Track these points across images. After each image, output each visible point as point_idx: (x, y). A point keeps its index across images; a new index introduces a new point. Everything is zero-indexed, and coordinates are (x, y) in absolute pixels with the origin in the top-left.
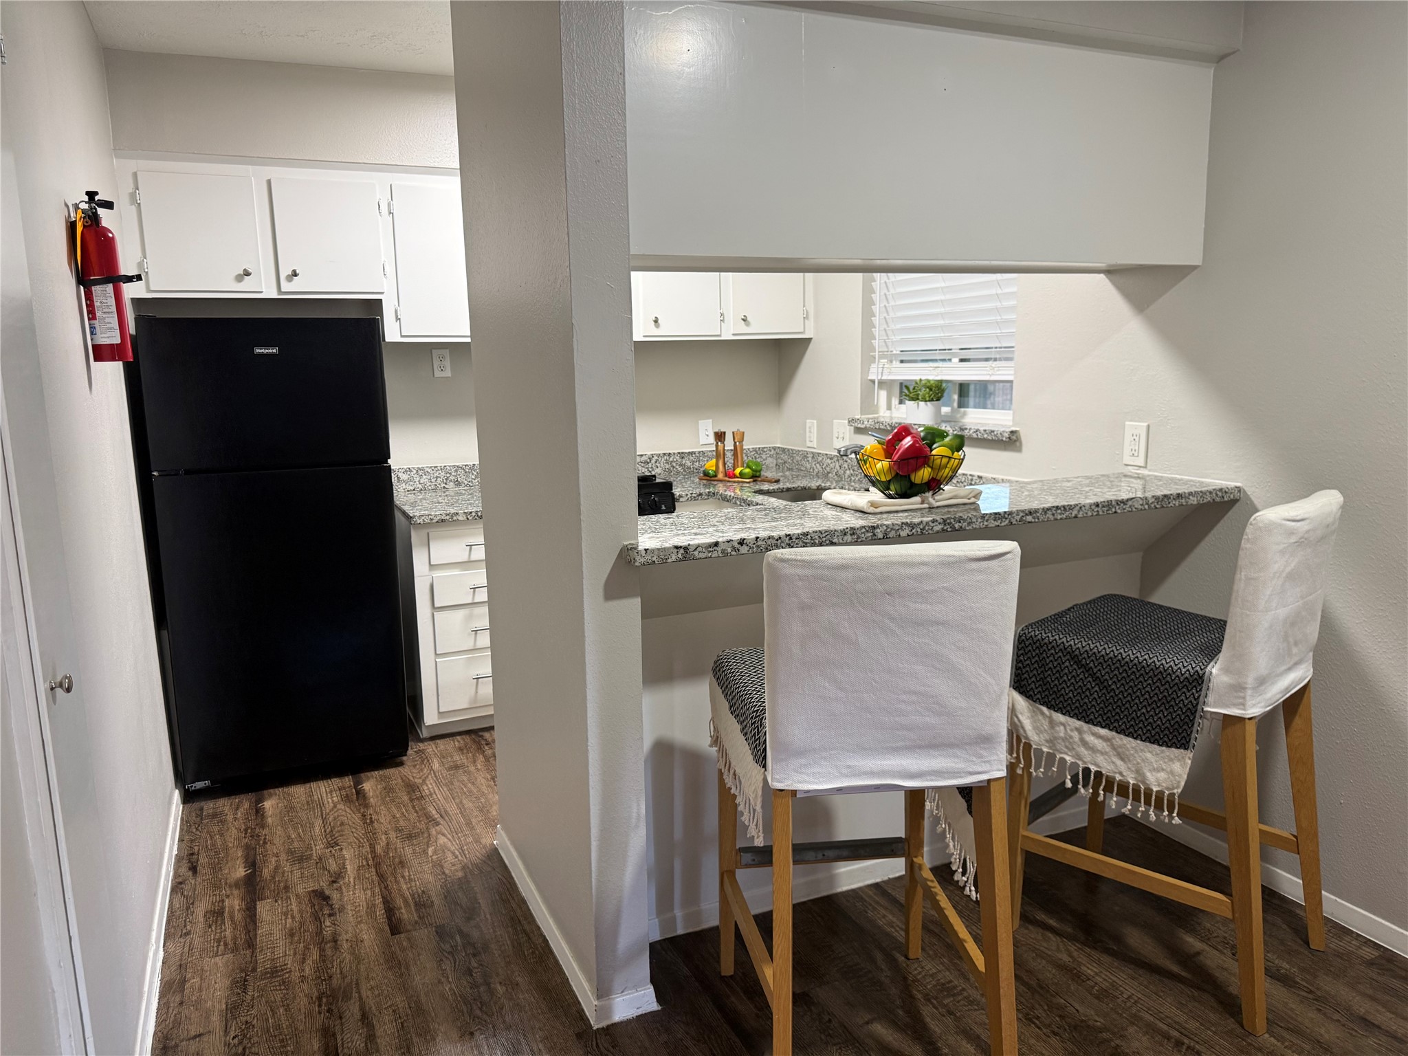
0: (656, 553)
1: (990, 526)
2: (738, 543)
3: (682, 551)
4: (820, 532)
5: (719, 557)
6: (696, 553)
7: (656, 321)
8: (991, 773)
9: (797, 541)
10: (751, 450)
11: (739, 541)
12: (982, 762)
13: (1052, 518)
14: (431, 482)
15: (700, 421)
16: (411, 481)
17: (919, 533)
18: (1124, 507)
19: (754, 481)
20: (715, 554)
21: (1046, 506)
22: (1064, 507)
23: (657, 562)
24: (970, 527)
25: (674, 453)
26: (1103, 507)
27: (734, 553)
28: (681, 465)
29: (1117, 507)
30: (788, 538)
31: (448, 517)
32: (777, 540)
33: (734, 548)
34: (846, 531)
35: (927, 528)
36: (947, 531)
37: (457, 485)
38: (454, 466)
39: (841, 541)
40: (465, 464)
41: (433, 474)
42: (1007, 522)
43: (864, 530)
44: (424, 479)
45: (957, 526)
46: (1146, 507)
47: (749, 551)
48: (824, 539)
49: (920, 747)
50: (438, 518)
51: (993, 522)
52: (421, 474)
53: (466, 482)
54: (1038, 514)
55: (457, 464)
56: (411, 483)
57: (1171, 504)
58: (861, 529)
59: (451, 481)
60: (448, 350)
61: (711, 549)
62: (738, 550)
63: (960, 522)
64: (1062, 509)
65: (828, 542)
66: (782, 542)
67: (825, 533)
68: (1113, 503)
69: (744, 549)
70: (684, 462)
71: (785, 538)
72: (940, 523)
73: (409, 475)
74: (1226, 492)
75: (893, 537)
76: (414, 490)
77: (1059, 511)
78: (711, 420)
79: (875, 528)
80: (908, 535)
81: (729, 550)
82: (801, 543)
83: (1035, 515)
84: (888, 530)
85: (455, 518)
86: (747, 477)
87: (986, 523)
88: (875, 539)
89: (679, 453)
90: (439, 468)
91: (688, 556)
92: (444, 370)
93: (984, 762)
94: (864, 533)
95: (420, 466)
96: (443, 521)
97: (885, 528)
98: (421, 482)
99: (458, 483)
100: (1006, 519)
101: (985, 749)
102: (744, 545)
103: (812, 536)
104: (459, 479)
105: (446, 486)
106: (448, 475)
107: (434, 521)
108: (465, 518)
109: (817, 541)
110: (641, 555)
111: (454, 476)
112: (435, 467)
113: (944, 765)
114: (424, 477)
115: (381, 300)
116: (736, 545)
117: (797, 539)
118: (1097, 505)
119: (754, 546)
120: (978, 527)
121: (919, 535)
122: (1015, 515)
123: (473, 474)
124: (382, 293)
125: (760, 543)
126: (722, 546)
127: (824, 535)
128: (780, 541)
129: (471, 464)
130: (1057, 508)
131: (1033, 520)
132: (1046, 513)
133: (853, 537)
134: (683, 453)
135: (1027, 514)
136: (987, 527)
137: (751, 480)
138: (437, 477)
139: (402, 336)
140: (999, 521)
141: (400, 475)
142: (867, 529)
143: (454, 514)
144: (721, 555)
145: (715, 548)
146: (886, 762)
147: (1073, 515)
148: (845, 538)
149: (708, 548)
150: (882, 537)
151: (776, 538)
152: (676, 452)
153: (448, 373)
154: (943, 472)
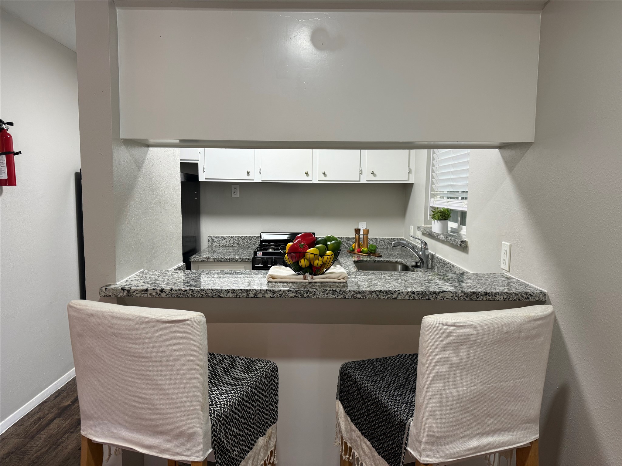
0: (111, 291)
1: (329, 297)
2: (160, 291)
3: (126, 292)
4: (212, 290)
5: (148, 297)
6: (134, 294)
7: (324, 174)
8: (191, 457)
9: (197, 293)
10: (387, 239)
11: (160, 290)
12: (186, 449)
13: (376, 297)
14: (227, 243)
15: (359, 223)
16: (218, 242)
17: (278, 296)
18: (437, 296)
19: (368, 255)
20: (145, 296)
21: (373, 289)
22: (386, 292)
23: (112, 296)
24: (315, 297)
25: (344, 238)
26: (419, 294)
27: (157, 296)
28: (347, 244)
29: (430, 296)
30: (191, 291)
31: (206, 260)
32: (184, 292)
33: (157, 293)
34: (229, 291)
35: (284, 294)
36: (298, 297)
37: (238, 245)
38: (237, 237)
39: (225, 296)
40: (242, 236)
41: (228, 239)
42: (342, 296)
43: (241, 291)
44: (224, 241)
45: (305, 295)
46: (457, 298)
47: (166, 296)
48: (214, 294)
49: (150, 431)
50: (201, 259)
51: (332, 295)
52: (223, 239)
53: (242, 244)
54: (365, 294)
55: (239, 236)
56: (218, 243)
57: (479, 299)
58: (239, 291)
59: (235, 243)
60: (238, 185)
61: (143, 293)
62: (160, 295)
63: (307, 293)
64: (385, 293)
65: (217, 296)
66: (187, 293)
67: (215, 290)
68: (427, 293)
69: (163, 295)
70: (349, 242)
71: (189, 291)
72: (293, 292)
73: (218, 239)
74: (531, 295)
75: (261, 297)
76: (219, 246)
77: (382, 294)
78: (366, 223)
79: (248, 291)
80: (271, 297)
81: (154, 294)
82: (199, 295)
83: (363, 294)
84: (257, 293)
85: (209, 260)
86: (365, 253)
87: (326, 296)
88: (248, 297)
89: (346, 238)
90: (231, 237)
91: (129, 295)
92: (236, 194)
93: (187, 449)
94: (241, 293)
95: (223, 236)
96: (203, 261)
97: (255, 292)
98: (223, 242)
99: (238, 244)
100: (341, 294)
101: (187, 441)
102: (163, 293)
103: (207, 291)
104: (239, 242)
105: (234, 245)
106: (234, 240)
107: (200, 261)
108: (213, 260)
109: (210, 295)
110: (103, 292)
111: (237, 241)
112: (229, 236)
113: (163, 445)
114: (224, 240)
115: (198, 163)
116: (158, 292)
117: (197, 292)
118: (413, 293)
119: (170, 293)
120: (320, 297)
121: (278, 297)
122: (348, 293)
123: (245, 241)
124: (198, 160)
125: (173, 292)
126: (150, 292)
127: (214, 292)
128: (186, 292)
129: (245, 236)
130: (380, 291)
131: (362, 297)
132: (371, 294)
133: (234, 294)
134: (348, 238)
135: (356, 293)
136: (327, 298)
137: (367, 254)
138: (230, 241)
139: (206, 179)
140: (336, 296)
141: (214, 239)
142: (243, 291)
143: (208, 258)
144: (149, 296)
145: (146, 292)
146: (131, 435)
147: (394, 297)
148: (228, 295)
149: (141, 292)
150: (253, 296)
151: (184, 290)
152: (345, 237)
153: (238, 195)
154: (316, 263)
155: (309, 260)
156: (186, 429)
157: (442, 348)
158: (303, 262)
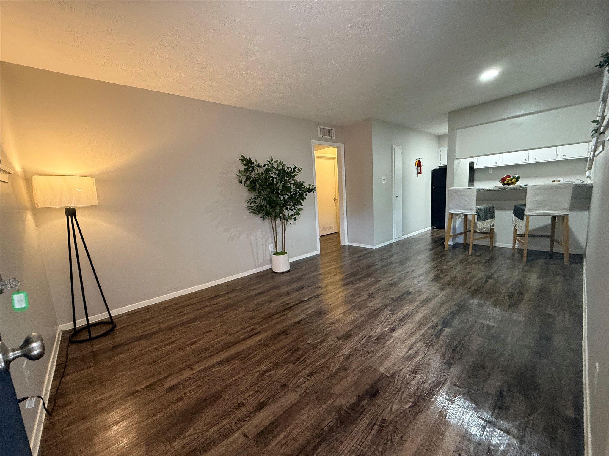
60: (492, 168)
92: (491, 172)
101: (470, 211)
115: (474, 162)
154: (509, 182)
155: (507, 181)
156: (471, 208)
157: (531, 190)
158: (505, 182)
